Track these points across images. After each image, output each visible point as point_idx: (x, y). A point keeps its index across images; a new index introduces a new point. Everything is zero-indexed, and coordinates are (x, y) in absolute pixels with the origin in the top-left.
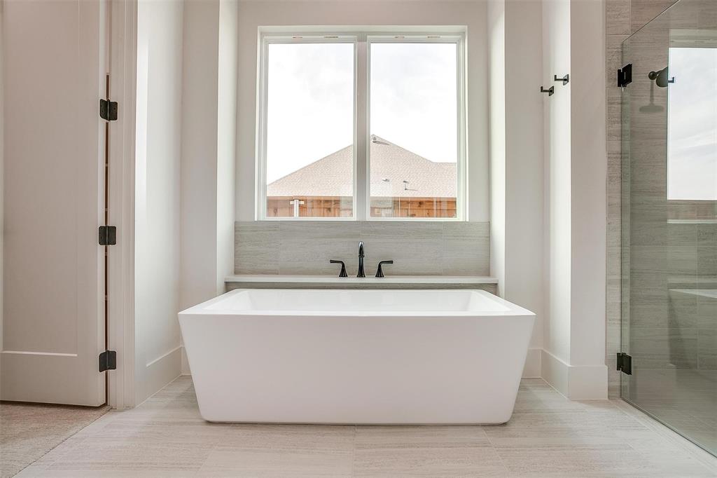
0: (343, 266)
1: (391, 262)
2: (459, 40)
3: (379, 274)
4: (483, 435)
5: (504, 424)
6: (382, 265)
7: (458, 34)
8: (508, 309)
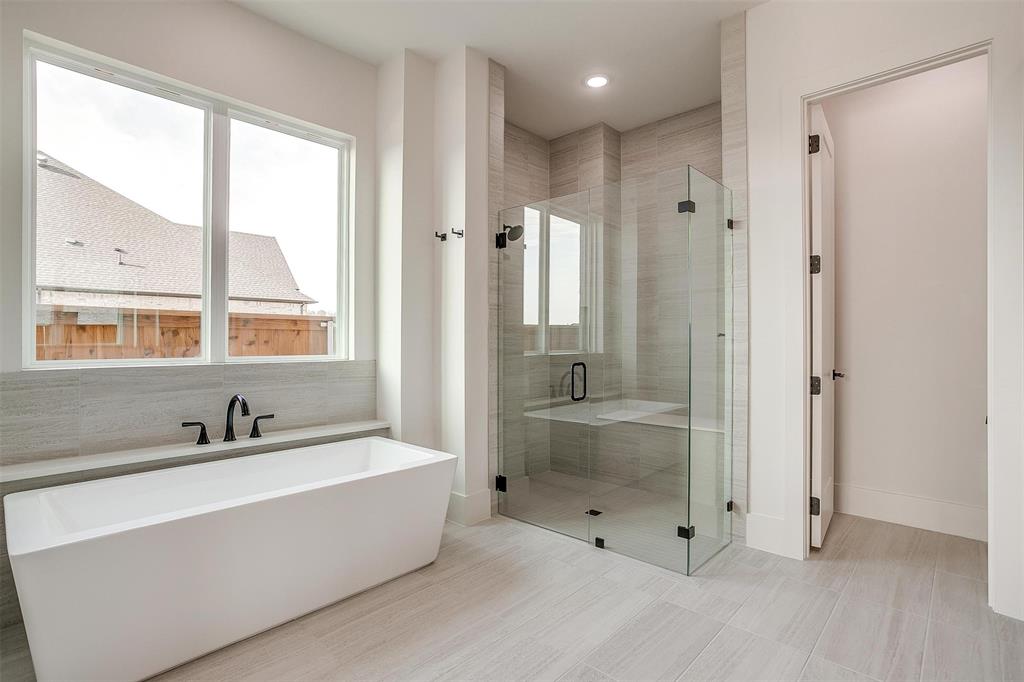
0: (203, 429)
1: (272, 416)
2: (343, 147)
3: (255, 433)
4: (422, 579)
5: (432, 563)
6: (259, 421)
7: (342, 140)
8: (432, 456)
